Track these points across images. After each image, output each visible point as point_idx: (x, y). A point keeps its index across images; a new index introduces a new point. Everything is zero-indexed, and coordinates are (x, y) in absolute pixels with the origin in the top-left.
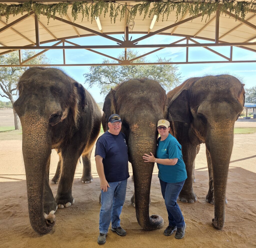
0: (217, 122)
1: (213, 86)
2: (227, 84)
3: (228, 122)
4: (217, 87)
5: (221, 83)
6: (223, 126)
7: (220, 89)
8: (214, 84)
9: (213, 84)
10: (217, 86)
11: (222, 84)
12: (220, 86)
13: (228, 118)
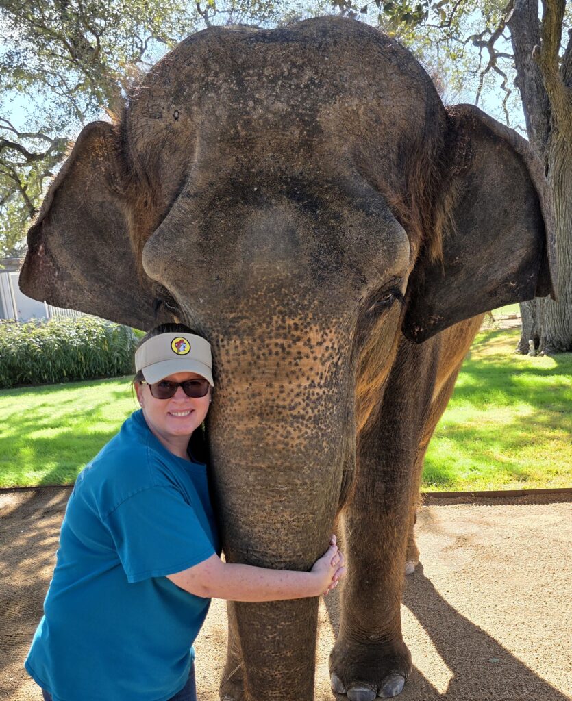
0: (234, 337)
1: (217, 90)
2: (308, 74)
3: (299, 339)
4: (237, 100)
5: (267, 71)
6: (261, 362)
7: (254, 109)
8: (221, 76)
9: (216, 75)
10: (241, 94)
11: (273, 81)
12: (258, 89)
13: (293, 314)
